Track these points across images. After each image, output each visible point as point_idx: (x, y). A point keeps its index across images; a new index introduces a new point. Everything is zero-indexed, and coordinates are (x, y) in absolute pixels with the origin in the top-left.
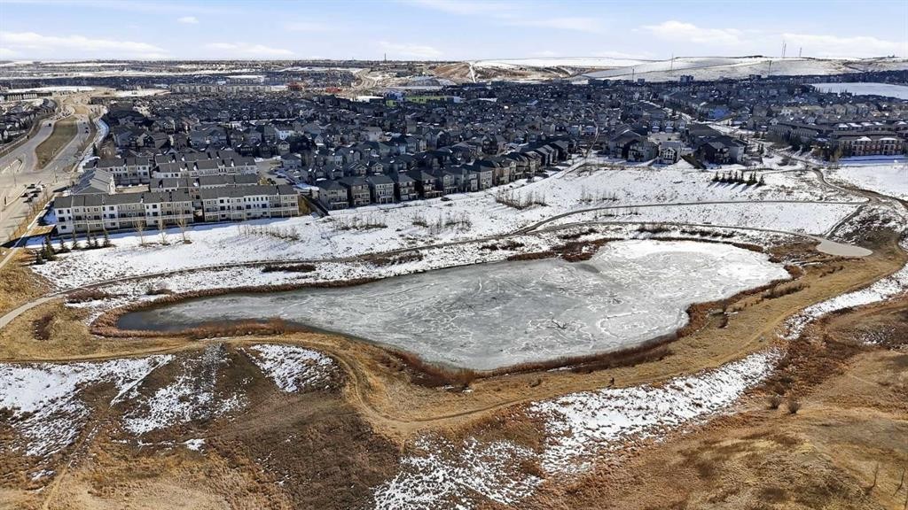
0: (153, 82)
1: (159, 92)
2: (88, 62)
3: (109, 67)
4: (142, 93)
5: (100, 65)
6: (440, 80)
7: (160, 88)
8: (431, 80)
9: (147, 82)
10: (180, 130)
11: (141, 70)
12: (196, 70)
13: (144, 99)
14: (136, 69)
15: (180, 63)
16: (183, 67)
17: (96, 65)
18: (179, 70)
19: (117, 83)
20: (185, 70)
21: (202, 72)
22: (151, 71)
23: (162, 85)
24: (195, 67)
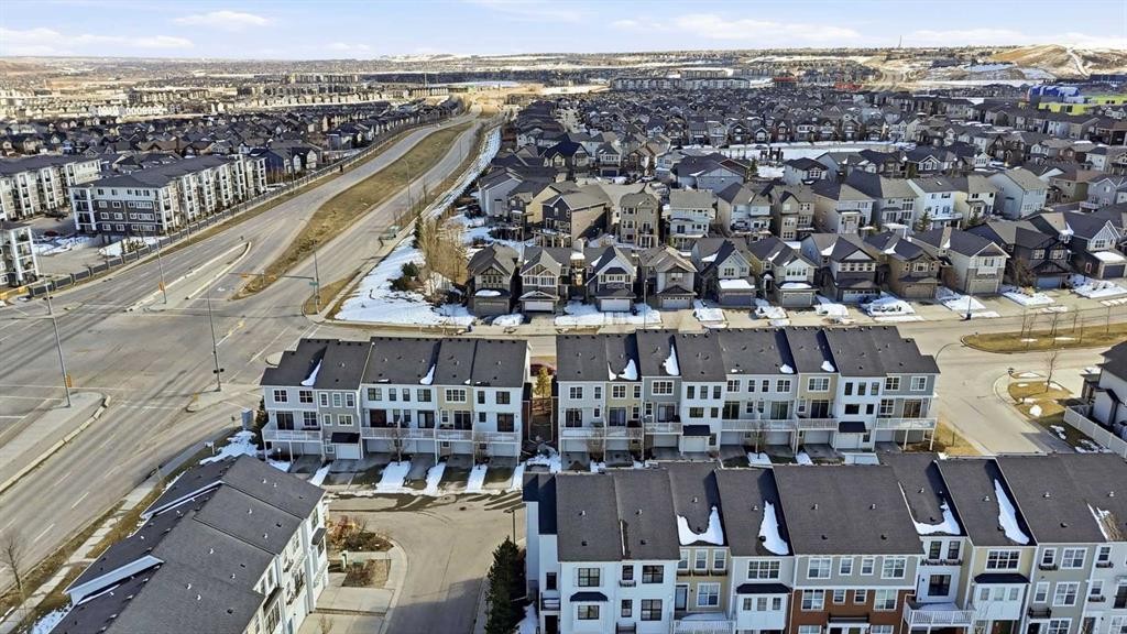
0: (589, 76)
1: (594, 88)
2: (524, 55)
3: (544, 60)
4: (572, 89)
5: (535, 58)
6: (1025, 71)
7: (597, 83)
8: (1010, 70)
9: (581, 78)
10: (633, 168)
11: (577, 63)
12: (640, 62)
13: (574, 97)
14: (572, 63)
15: (622, 55)
16: (624, 59)
17: (532, 58)
18: (620, 63)
19: (547, 78)
20: (627, 63)
21: (648, 65)
22: (589, 64)
23: (599, 80)
24: (638, 58)
